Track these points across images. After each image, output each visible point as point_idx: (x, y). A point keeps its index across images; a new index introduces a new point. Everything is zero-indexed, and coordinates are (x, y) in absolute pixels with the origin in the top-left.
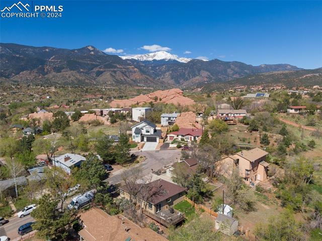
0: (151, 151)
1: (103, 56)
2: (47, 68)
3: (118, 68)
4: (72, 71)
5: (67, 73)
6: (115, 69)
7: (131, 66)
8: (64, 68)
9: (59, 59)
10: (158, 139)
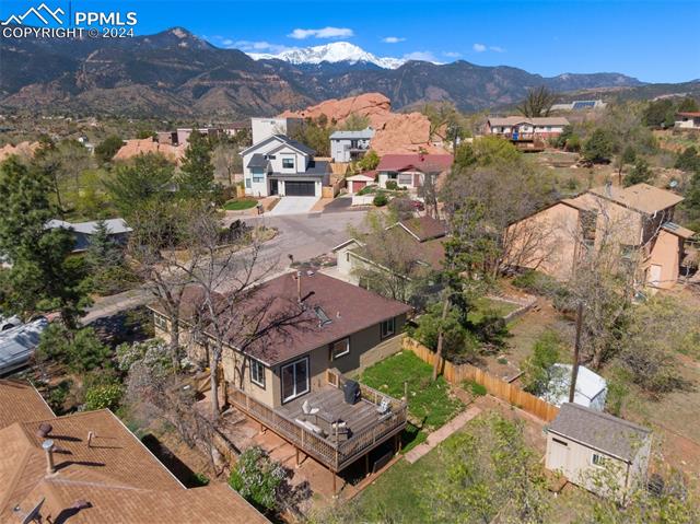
0: (296, 216)
1: (208, 51)
2: (81, 78)
3: (243, 79)
4: (138, 86)
5: (127, 89)
6: (236, 83)
7: (271, 74)
8: (119, 78)
9: (108, 59)
10: (318, 187)
